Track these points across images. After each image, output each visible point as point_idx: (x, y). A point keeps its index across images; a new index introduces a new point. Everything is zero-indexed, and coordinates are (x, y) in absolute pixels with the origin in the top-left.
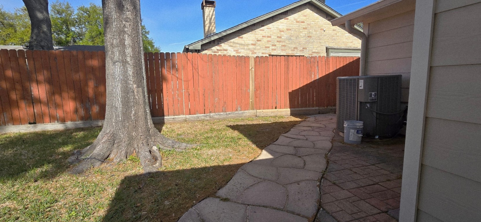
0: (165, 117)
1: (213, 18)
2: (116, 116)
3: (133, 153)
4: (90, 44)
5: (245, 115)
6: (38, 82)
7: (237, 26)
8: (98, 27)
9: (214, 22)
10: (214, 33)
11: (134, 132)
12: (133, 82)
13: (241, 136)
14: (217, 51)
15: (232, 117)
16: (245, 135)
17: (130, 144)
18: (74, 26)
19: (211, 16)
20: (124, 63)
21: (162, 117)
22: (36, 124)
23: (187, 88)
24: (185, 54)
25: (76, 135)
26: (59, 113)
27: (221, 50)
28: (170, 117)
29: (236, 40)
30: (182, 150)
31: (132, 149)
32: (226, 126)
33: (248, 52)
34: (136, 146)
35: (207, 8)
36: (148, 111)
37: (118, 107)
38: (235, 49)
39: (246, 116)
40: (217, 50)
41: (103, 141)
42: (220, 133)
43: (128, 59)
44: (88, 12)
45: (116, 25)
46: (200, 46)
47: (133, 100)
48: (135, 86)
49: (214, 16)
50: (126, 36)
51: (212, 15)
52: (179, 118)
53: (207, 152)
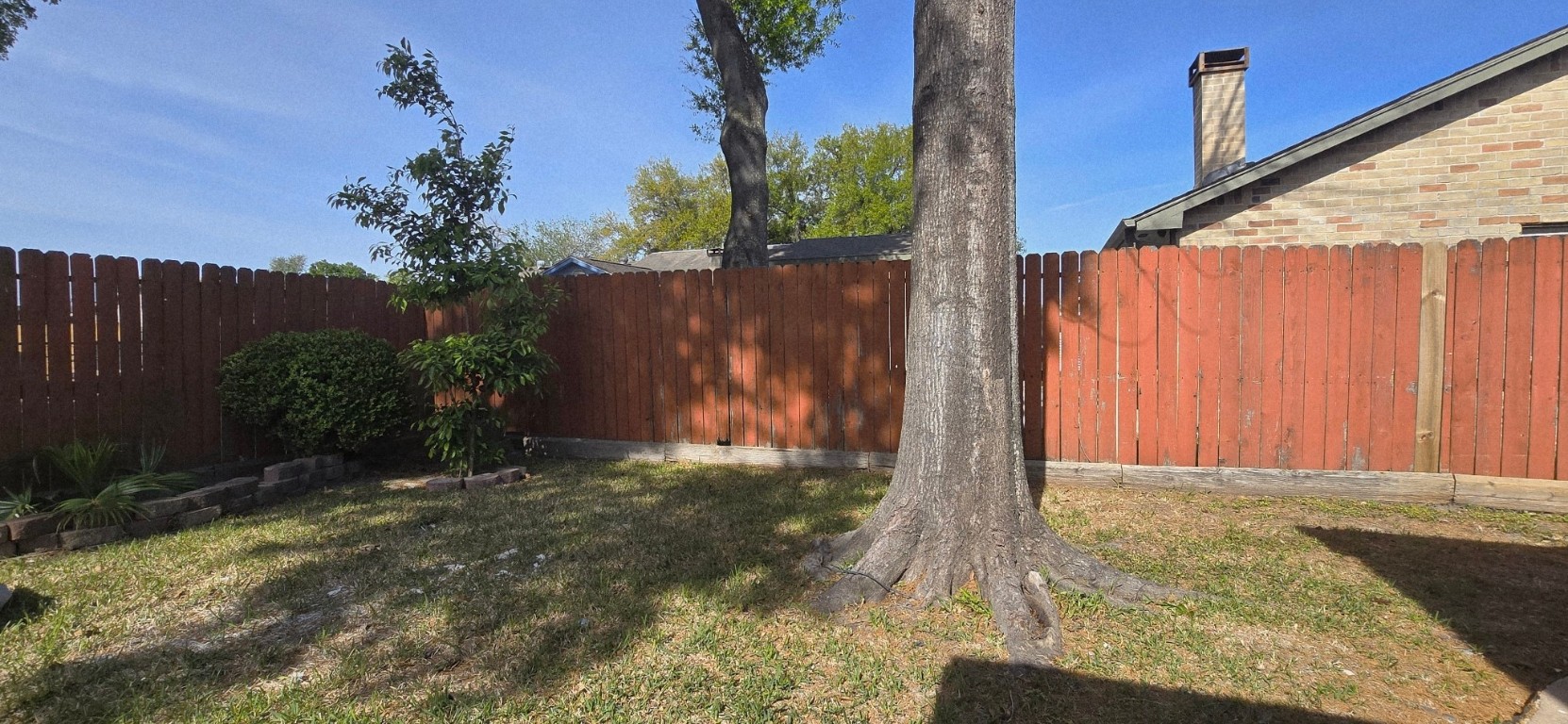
0: (1049, 464)
1: (1234, 110)
2: (928, 460)
3: (967, 578)
4: (837, 232)
5: (1388, 490)
6: (742, 344)
7: (1348, 123)
8: (857, 183)
9: (1239, 122)
10: (1238, 163)
11: (975, 516)
12: (983, 359)
13: (1385, 589)
14: (1248, 228)
15: (1321, 491)
16: (1409, 590)
17: (959, 552)
18: (804, 188)
19: (1225, 104)
20: (962, 302)
21: (1037, 463)
22: (732, 447)
23: (1133, 370)
24: (1131, 255)
25: (810, 488)
26: (776, 423)
27: (1269, 223)
28: (1065, 464)
29: (1342, 177)
30: (1128, 605)
31: (967, 567)
32: (1298, 528)
33: (1402, 219)
34: (977, 560)
35: (1213, 77)
36: (1017, 452)
37: (936, 434)
38: (1336, 214)
39: (1395, 495)
40: (1251, 223)
41: (890, 528)
42: (1274, 555)
43: (974, 293)
44: (837, 150)
45: (948, 195)
46: (1181, 217)
47: (978, 415)
48: (986, 372)
49: (1238, 104)
50: (973, 224)
51: (1233, 100)
52: (1096, 471)
53: (1234, 634)
